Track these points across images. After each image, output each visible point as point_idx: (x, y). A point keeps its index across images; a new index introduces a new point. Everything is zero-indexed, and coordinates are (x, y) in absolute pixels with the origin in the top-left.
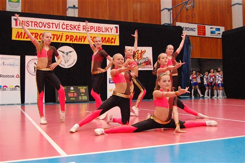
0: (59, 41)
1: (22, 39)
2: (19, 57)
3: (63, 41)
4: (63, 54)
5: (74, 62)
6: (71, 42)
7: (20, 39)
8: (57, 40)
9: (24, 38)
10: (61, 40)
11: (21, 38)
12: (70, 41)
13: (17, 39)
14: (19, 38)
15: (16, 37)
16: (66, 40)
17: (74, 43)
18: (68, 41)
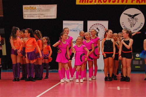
0: (124, 3)
1: (86, 4)
2: (82, 23)
3: (129, 3)
4: (129, 17)
5: (141, 26)
6: (138, 4)
7: (84, 4)
8: (122, 2)
9: (88, 2)
10: (126, 2)
11: (85, 2)
12: (137, 2)
13: (81, 4)
14: (82, 2)
15: (80, 2)
16: (132, 2)
17: (141, 4)
18: (135, 3)
